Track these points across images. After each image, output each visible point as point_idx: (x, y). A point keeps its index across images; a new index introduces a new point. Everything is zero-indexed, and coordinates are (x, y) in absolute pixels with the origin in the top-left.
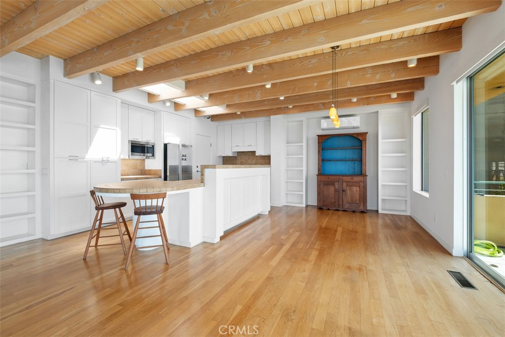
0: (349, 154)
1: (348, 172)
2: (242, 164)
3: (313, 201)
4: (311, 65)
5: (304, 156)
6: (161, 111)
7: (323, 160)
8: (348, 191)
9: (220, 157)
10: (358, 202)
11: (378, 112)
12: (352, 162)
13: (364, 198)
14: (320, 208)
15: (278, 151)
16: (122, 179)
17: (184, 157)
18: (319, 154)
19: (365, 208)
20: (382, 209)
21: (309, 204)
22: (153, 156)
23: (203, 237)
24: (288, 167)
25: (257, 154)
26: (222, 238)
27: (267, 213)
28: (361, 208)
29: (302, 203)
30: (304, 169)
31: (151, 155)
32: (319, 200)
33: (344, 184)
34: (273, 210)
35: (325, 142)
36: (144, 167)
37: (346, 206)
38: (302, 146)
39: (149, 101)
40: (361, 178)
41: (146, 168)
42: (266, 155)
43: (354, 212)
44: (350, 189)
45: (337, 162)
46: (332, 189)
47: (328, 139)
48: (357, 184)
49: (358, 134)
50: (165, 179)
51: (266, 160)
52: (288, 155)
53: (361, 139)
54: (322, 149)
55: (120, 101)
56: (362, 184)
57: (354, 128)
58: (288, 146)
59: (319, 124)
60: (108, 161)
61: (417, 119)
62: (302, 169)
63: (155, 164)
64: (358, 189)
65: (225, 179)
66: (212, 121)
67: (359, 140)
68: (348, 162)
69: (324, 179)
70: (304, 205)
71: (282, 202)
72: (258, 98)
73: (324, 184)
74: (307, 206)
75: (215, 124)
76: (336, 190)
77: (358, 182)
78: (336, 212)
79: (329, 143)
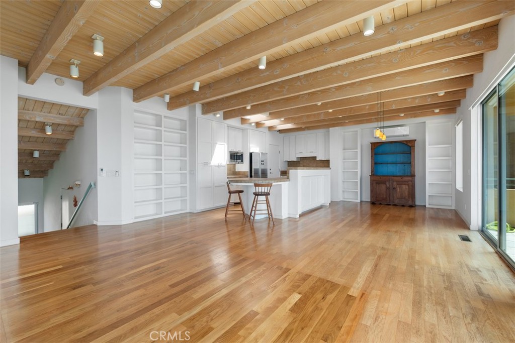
0: (400, 158)
1: (398, 174)
2: (304, 166)
3: (367, 197)
4: (364, 98)
5: (359, 160)
6: (247, 129)
7: (375, 163)
8: (398, 189)
9: (286, 161)
10: (407, 198)
11: (425, 122)
12: (403, 165)
13: (412, 195)
14: (373, 203)
15: (336, 156)
16: (228, 178)
17: (263, 162)
18: (372, 158)
19: (414, 203)
20: (429, 205)
21: (363, 200)
22: (242, 161)
23: (289, 214)
24: (344, 169)
25: (318, 159)
26: (301, 216)
27: (328, 205)
28: (410, 203)
29: (357, 199)
30: (359, 171)
31: (240, 161)
32: (372, 197)
33: (395, 183)
34: (332, 203)
35: (377, 148)
36: (235, 170)
37: (396, 202)
38: (357, 152)
39: (242, 123)
40: (410, 178)
41: (236, 170)
42: (325, 159)
43: (403, 206)
44: (400, 187)
45: (388, 165)
46: (383, 187)
47: (380, 145)
48: (407, 183)
49: (407, 141)
50: (251, 176)
51: (326, 164)
52: (344, 159)
53: (410, 145)
54: (375, 154)
55: (226, 125)
56: (410, 183)
57: (404, 136)
58: (344, 152)
59: (372, 133)
60: (221, 166)
61: (459, 128)
62: (357, 171)
63: (243, 167)
64: (407, 187)
65: (302, 177)
66: (280, 133)
67: (409, 146)
68: (399, 165)
69: (377, 179)
70: (359, 201)
71: (340, 198)
72: (322, 118)
73: (377, 183)
74: (361, 202)
75: (282, 135)
76: (387, 188)
77: (407, 182)
78: (387, 206)
79: (382, 149)
